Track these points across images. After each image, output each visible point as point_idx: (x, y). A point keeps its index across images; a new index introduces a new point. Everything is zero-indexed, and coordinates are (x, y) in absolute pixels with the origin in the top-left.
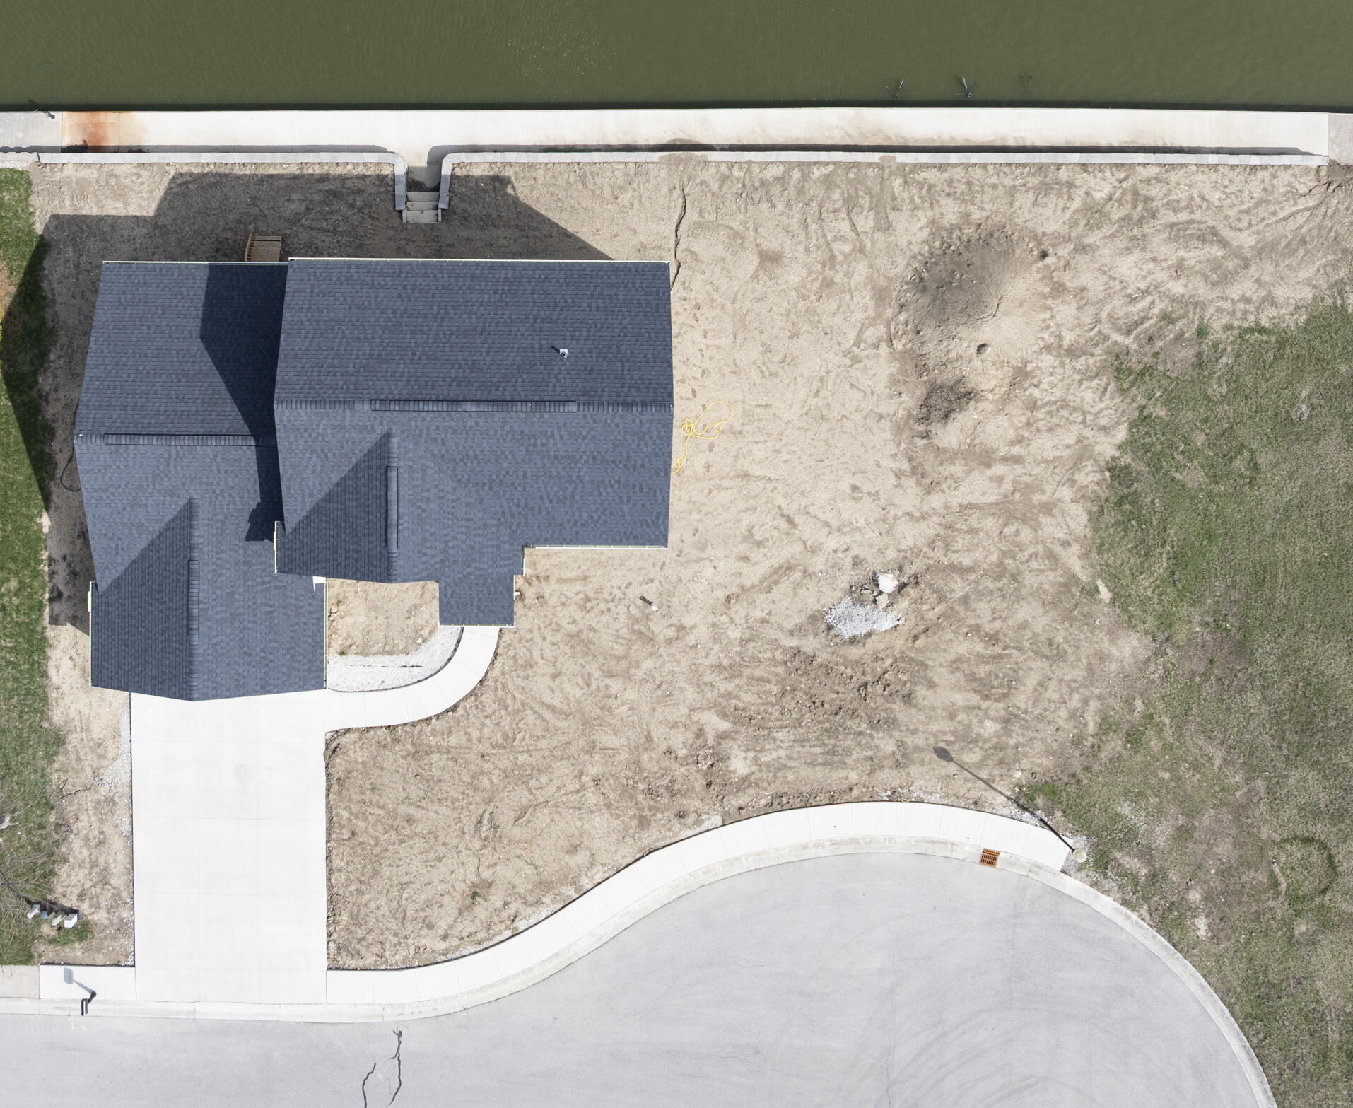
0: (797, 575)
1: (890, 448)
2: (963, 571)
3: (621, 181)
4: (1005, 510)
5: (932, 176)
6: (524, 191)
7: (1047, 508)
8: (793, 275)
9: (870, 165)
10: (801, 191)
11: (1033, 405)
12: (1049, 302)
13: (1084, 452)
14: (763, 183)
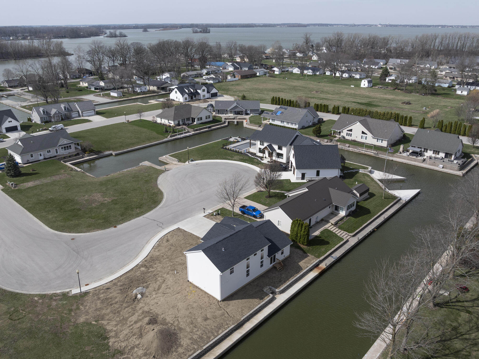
0: (156, 289)
1: (156, 312)
2: (126, 307)
3: (243, 311)
4: (125, 319)
5: (190, 353)
6: (257, 300)
7: (116, 325)
8: (199, 320)
9: (204, 346)
10: (212, 333)
11: (134, 335)
12: (145, 351)
14: (220, 329)
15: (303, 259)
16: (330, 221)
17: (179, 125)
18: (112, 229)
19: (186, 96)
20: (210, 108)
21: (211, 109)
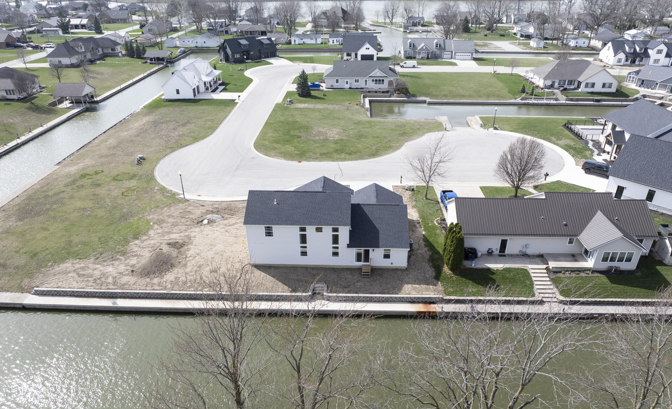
1: (196, 240)
4: (169, 233)
7: (158, 233)
8: (209, 268)
13: (144, 240)
14: (210, 287)
15: (420, 284)
16: (549, 262)
17: (550, 87)
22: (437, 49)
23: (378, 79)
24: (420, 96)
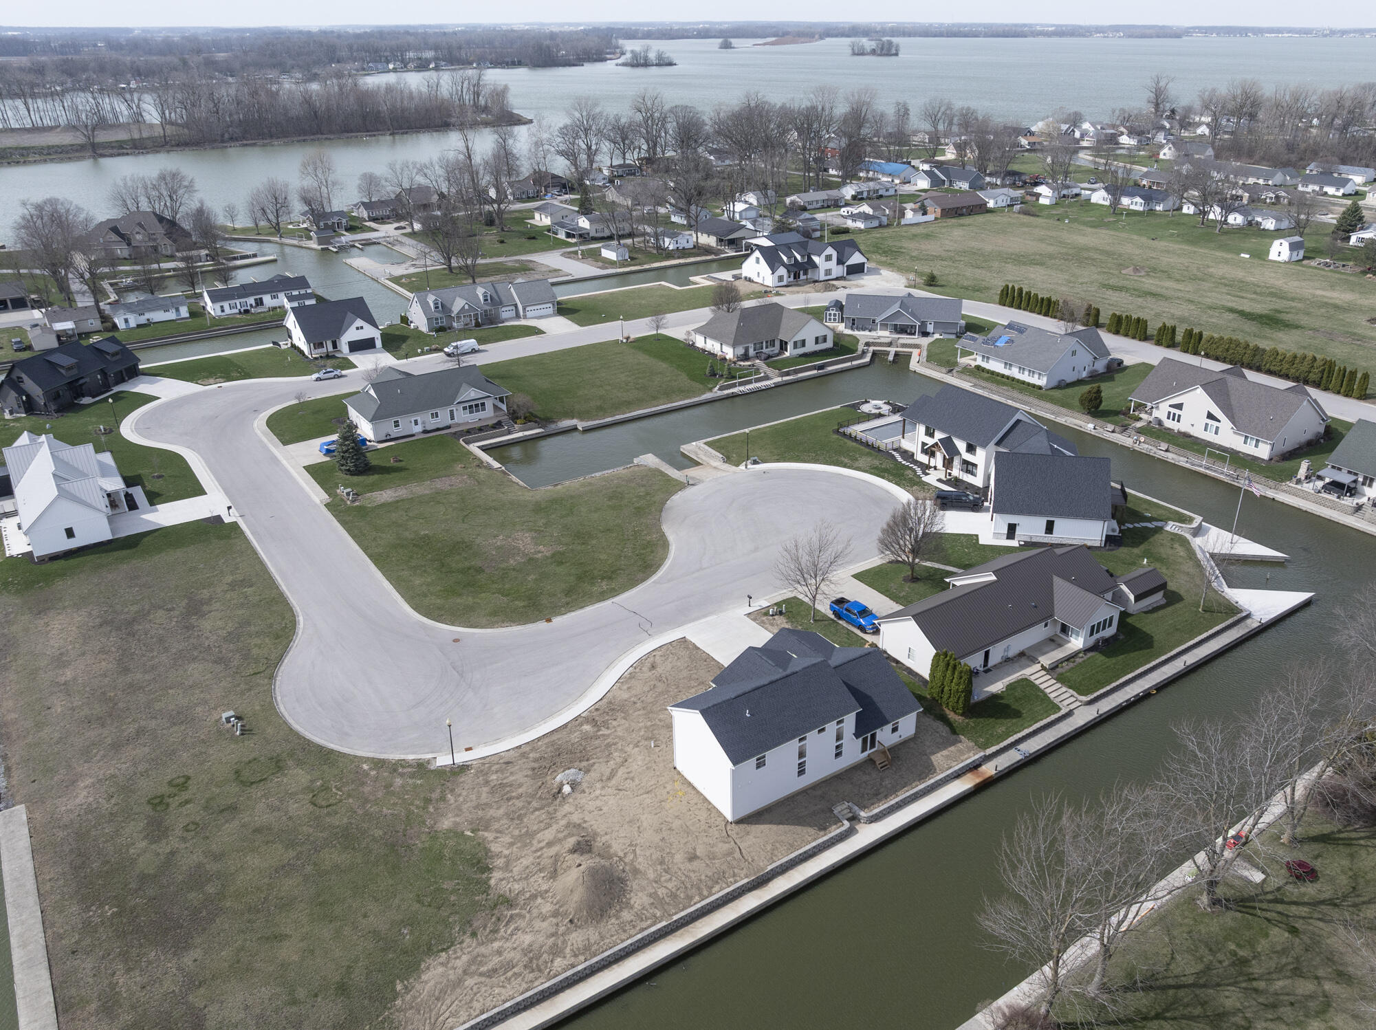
0: (604, 778)
1: (595, 827)
2: (537, 809)
3: (776, 852)
4: (531, 835)
5: (644, 925)
6: (811, 831)
7: (512, 844)
8: (679, 857)
9: (676, 913)
10: (699, 889)
11: (541, 871)
12: (557, 907)
13: (507, 867)
14: (717, 883)
15: (945, 748)
16: (1040, 659)
17: (746, 357)
18: (542, 625)
19: (782, 271)
20: (832, 312)
21: (835, 315)
22: (487, 304)
23: (473, 403)
24: (560, 419)
